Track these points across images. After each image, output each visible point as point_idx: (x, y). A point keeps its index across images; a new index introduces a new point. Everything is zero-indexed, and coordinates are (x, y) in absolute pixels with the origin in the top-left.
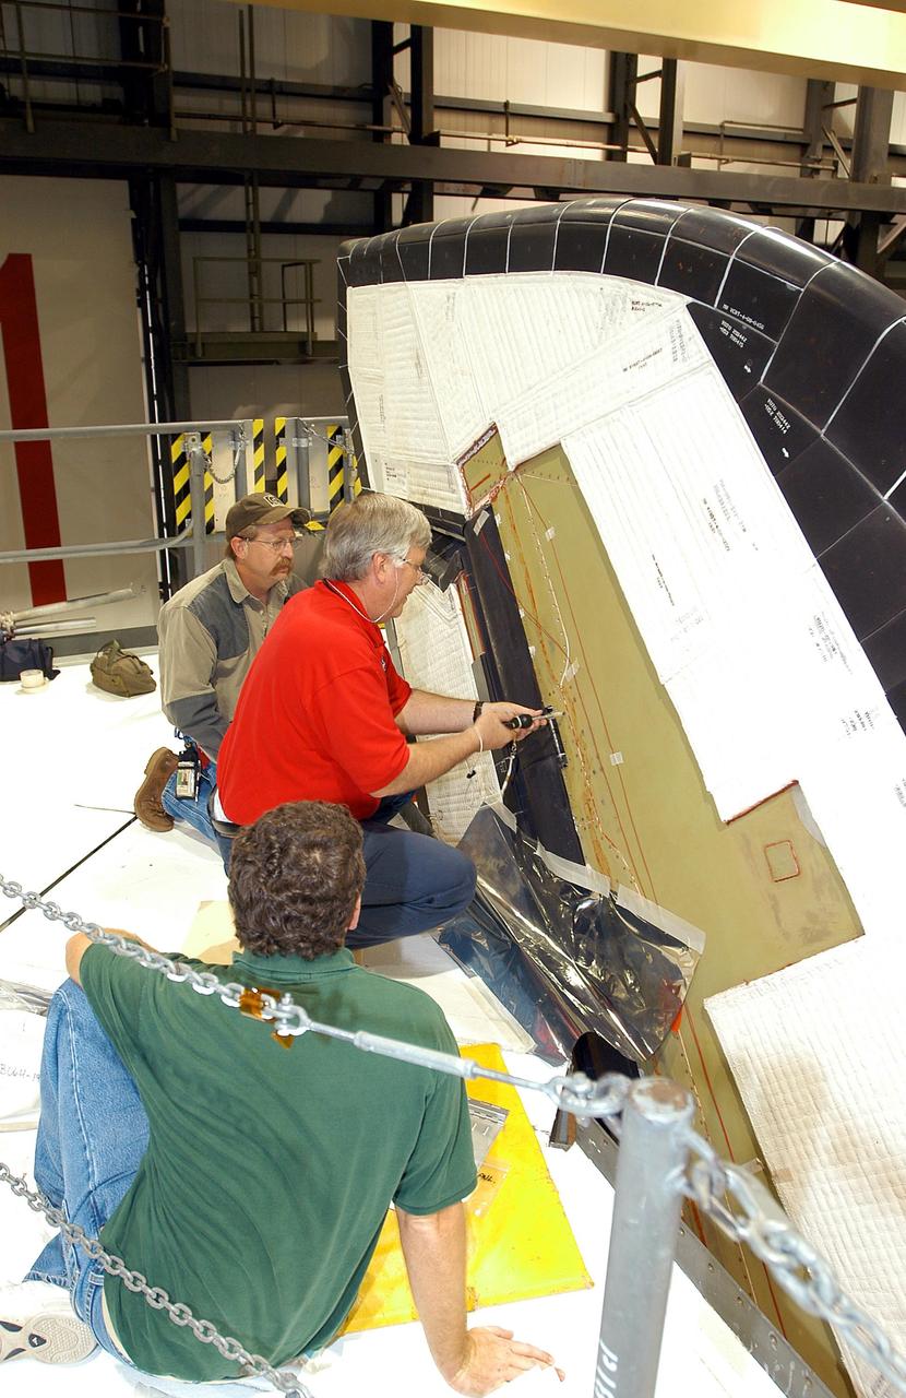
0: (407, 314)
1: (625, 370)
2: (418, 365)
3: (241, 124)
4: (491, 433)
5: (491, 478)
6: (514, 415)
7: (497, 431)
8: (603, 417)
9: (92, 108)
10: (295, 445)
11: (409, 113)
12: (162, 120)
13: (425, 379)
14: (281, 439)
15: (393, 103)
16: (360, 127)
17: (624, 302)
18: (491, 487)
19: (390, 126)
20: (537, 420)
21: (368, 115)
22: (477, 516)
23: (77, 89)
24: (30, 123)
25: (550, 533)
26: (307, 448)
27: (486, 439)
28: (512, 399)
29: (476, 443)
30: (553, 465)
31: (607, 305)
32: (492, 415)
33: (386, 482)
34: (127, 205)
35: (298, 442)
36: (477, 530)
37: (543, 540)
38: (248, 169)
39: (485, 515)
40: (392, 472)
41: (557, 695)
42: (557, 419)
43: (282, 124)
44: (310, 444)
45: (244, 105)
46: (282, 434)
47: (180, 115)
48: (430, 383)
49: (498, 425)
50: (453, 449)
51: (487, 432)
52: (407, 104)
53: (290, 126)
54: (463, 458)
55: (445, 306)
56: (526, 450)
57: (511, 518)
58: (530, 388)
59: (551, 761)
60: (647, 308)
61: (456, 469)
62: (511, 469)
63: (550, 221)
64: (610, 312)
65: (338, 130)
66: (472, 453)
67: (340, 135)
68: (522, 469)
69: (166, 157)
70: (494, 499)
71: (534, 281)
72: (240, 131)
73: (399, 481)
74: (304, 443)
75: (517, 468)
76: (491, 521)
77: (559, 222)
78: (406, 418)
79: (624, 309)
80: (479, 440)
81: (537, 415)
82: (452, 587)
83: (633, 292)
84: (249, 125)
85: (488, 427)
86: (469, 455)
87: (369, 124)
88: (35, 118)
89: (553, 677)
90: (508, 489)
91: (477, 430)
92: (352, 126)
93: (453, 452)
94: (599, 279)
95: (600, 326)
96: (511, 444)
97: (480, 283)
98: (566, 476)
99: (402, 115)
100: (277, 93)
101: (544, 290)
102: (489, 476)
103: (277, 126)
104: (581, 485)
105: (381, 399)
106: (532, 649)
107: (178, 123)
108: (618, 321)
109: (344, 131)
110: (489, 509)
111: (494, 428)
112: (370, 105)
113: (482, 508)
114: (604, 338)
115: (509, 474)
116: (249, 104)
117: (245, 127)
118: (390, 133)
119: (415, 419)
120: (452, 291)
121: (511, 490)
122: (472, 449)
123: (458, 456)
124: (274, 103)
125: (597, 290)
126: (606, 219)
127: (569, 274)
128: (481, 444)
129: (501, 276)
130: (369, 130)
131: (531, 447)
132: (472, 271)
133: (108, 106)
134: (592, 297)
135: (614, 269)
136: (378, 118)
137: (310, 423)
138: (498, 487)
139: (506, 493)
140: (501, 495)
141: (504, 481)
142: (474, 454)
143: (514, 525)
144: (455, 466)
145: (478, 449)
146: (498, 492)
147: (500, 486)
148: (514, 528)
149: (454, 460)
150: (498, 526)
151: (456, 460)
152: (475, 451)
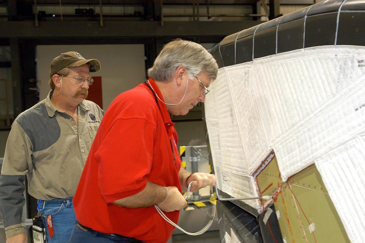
0: (225, 86)
1: (357, 110)
2: (232, 115)
3: (193, 18)
4: (272, 156)
5: (272, 186)
6: (284, 144)
7: (275, 156)
8: (343, 144)
9: (130, 16)
10: (191, 160)
11: (268, 8)
12: (158, 19)
13: (235, 123)
14: (183, 158)
15: (261, 5)
16: (247, 16)
17: (352, 62)
18: (273, 192)
19: (260, 13)
20: (299, 147)
21: (251, 10)
22: (265, 212)
23: (124, 9)
24: (102, 23)
25: (312, 228)
26: (197, 162)
27: (269, 160)
28: (283, 134)
29: (263, 162)
30: (310, 178)
31: (340, 66)
32: (272, 144)
33: (223, 184)
34: (143, 54)
35: (192, 159)
36: (265, 220)
37: (308, 231)
38: (195, 36)
39: (270, 211)
40: (225, 179)
42: (311, 146)
43: (212, 17)
44: (199, 160)
45: (194, 10)
46: (184, 155)
47: (165, 16)
48: (237, 126)
49: (275, 151)
50: (250, 166)
51: (269, 155)
52: (268, 4)
53: (215, 17)
54: (256, 172)
55: (244, 79)
56: (292, 168)
57: (286, 214)
58: (293, 126)
61: (252, 179)
62: (284, 180)
63: (301, 18)
64: (343, 70)
65: (237, 17)
66: (261, 169)
67: (238, 19)
68: (291, 180)
69: (159, 33)
70: (275, 200)
71: (293, 57)
72: (193, 20)
73: (228, 184)
74: (195, 159)
75: (288, 180)
76: (274, 215)
77: (306, 17)
78: (229, 147)
79: (353, 67)
80: (265, 160)
81: (298, 143)
83: (359, 54)
84: (196, 18)
85: (269, 152)
86: (259, 170)
87: (251, 14)
88: (104, 21)
90: (283, 194)
91: (263, 154)
92: (243, 15)
93: (250, 168)
94: (334, 49)
95: (337, 80)
96: (283, 164)
97: (262, 63)
98: (321, 187)
99: (266, 9)
100: (210, 4)
101: (299, 62)
102: (272, 184)
103: (209, 18)
104: (331, 194)
105: (218, 136)
107: (164, 19)
108: (349, 76)
109: (239, 18)
110: (272, 207)
111: (272, 152)
112: (251, 6)
113: (268, 206)
114: (339, 88)
115: (283, 183)
116: (196, 10)
117: (194, 19)
118: (260, 17)
119: (232, 147)
120: (247, 69)
121: (285, 194)
122: (261, 166)
123: (253, 171)
124: (208, 9)
125: (333, 56)
126: (336, 9)
127: (314, 49)
128: (266, 163)
129: (273, 57)
130: (251, 16)
131: (296, 166)
132: (257, 56)
133: (137, 14)
134: (330, 62)
135: (343, 41)
136: (255, 12)
137: (198, 149)
138: (277, 192)
139: (282, 196)
140: (279, 197)
141: (281, 189)
142: (263, 170)
143: (288, 219)
144: (252, 177)
145: (265, 166)
146: (278, 195)
147: (279, 191)
148: (288, 221)
149: (251, 173)
150: (278, 219)
151: (252, 173)
152: (263, 168)
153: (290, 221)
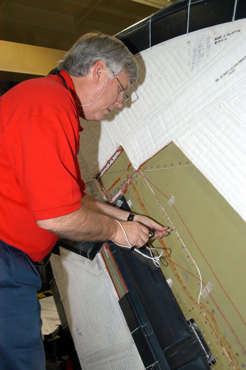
1: (217, 80)
4: (118, 153)
5: (120, 181)
7: (123, 150)
17: (208, 42)
18: (122, 185)
25: (171, 201)
27: (114, 158)
29: (108, 162)
31: (194, 50)
37: (166, 207)
39: (120, 203)
41: (197, 310)
49: (123, 146)
50: (93, 170)
51: (115, 153)
54: (100, 174)
57: (139, 200)
59: (200, 361)
60: (228, 37)
61: (96, 182)
62: (136, 168)
64: (197, 52)
66: (105, 169)
68: (143, 168)
70: (125, 191)
75: (139, 168)
76: (125, 205)
80: (110, 160)
82: (99, 255)
83: (215, 33)
85: (116, 150)
86: (104, 171)
89: (191, 298)
90: (134, 183)
102: (119, 179)
106: (169, 281)
108: (205, 54)
110: (122, 198)
113: (117, 200)
115: (134, 173)
121: (137, 182)
123: (97, 173)
128: (111, 162)
134: (182, 50)
138: (127, 184)
139: (133, 185)
140: (130, 188)
141: (131, 179)
142: (107, 170)
143: (142, 203)
144: (95, 180)
145: (109, 166)
146: (128, 186)
147: (128, 183)
148: (143, 205)
149: (94, 176)
150: (130, 207)
151: (96, 176)
152: (107, 168)
153: (144, 205)
